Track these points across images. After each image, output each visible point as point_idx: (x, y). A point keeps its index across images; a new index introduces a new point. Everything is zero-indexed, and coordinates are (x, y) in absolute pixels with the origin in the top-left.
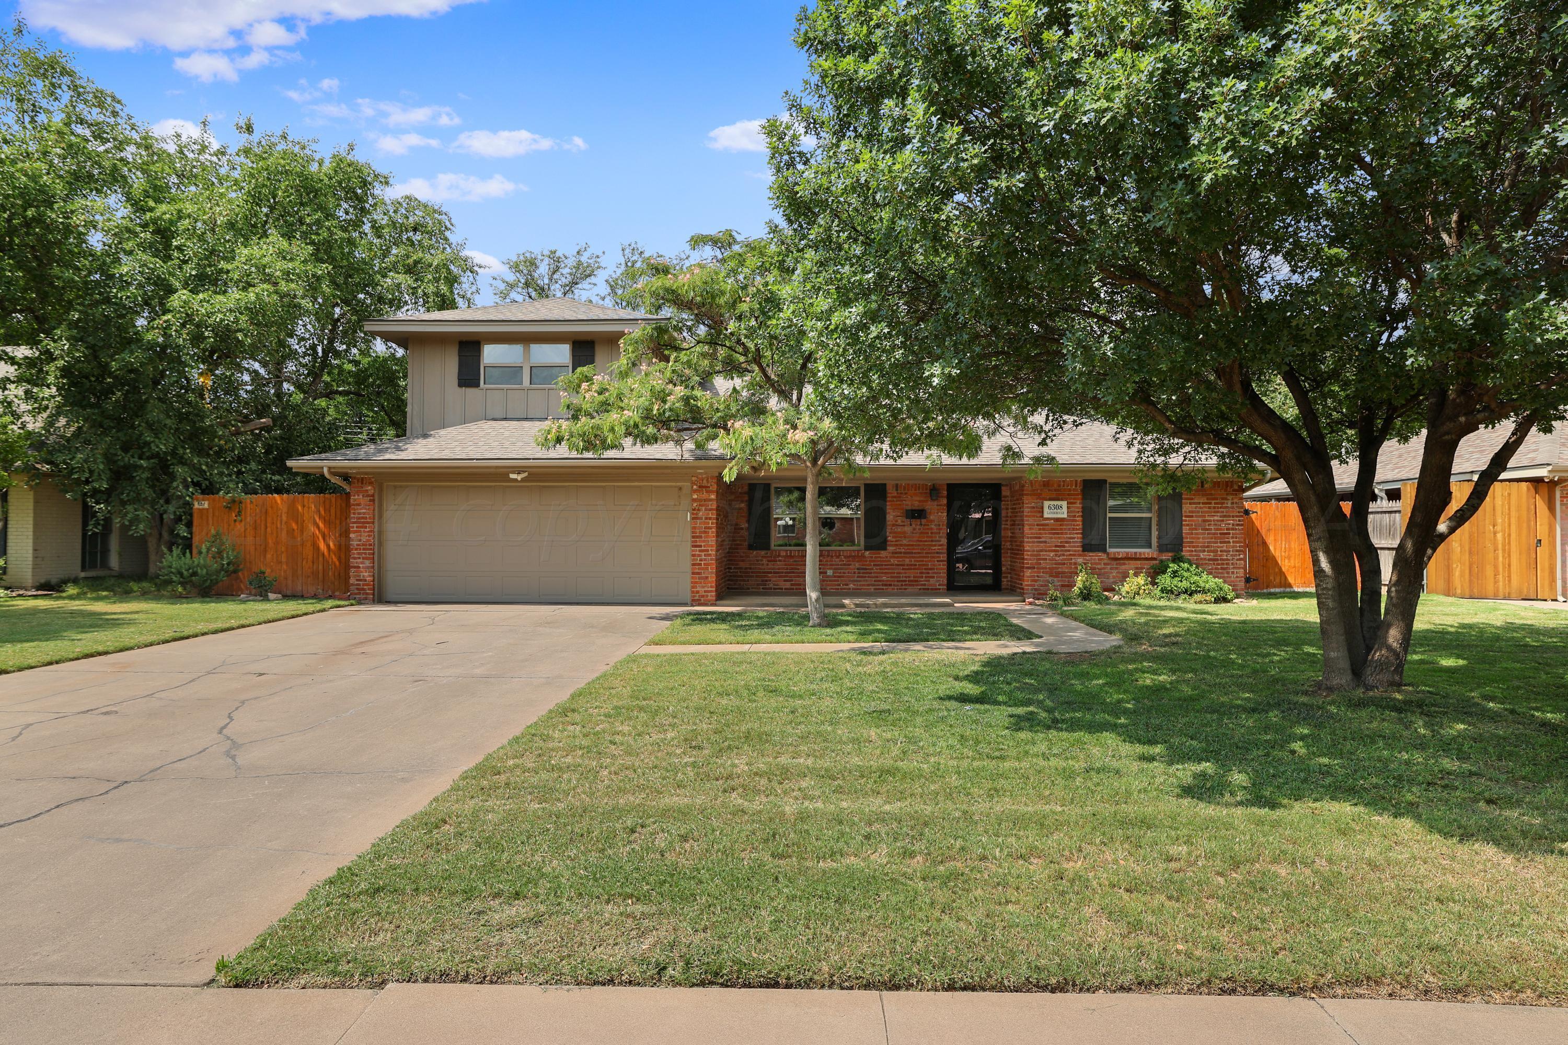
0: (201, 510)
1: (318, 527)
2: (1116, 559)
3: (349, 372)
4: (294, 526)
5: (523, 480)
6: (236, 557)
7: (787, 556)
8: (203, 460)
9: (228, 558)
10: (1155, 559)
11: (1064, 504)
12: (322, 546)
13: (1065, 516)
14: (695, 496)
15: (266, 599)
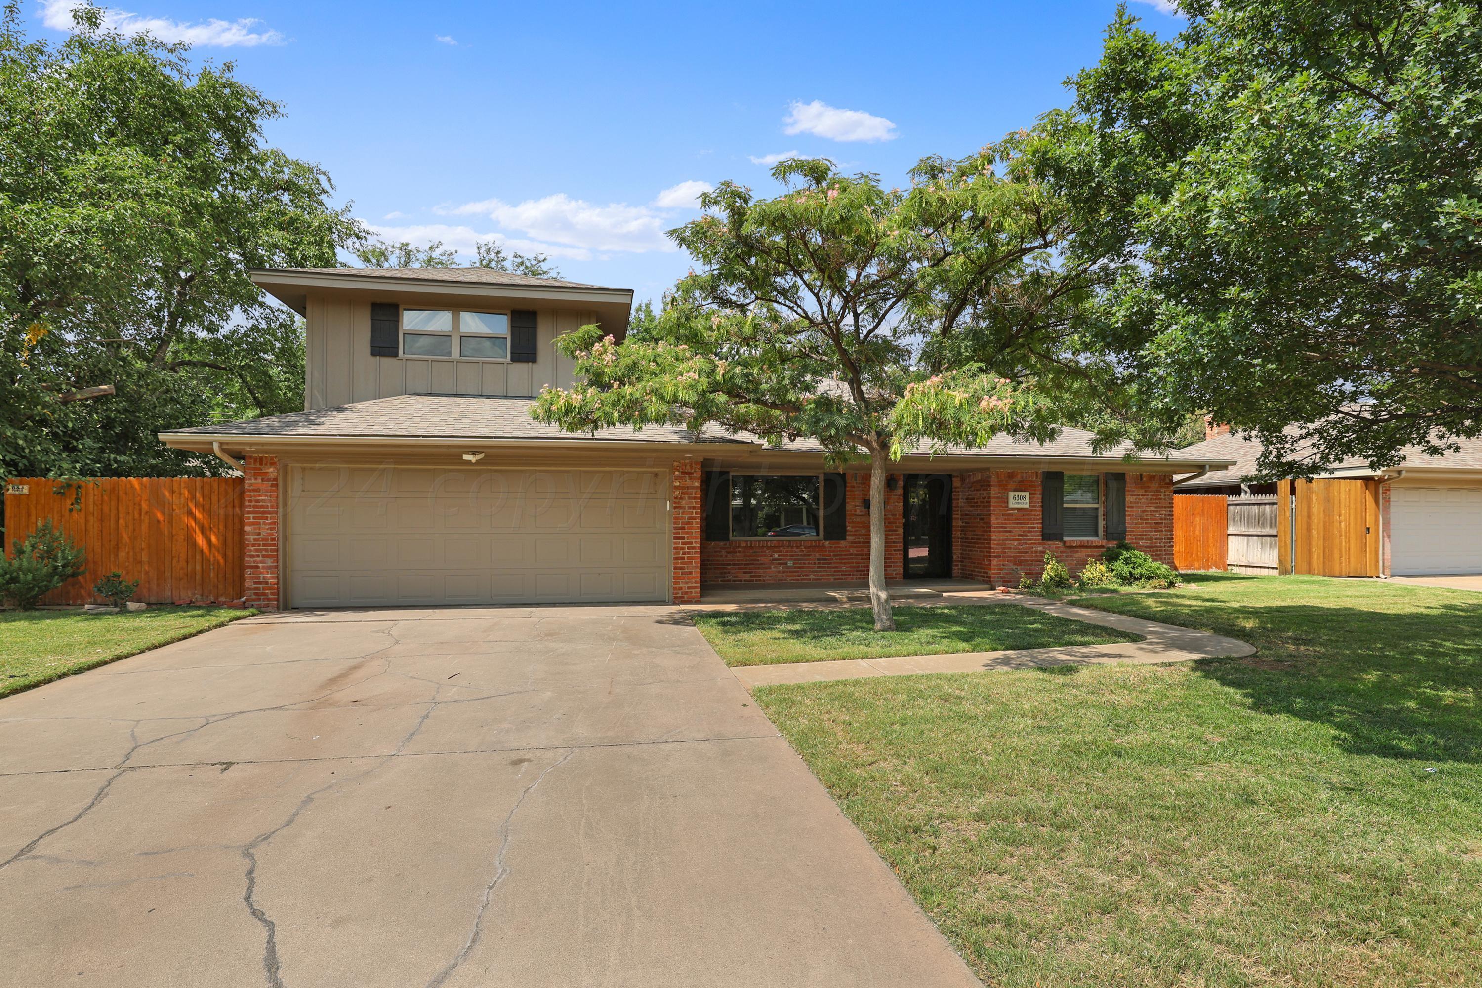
0: (17, 498)
1: (195, 518)
2: (1071, 547)
3: (204, 341)
4: (160, 516)
5: (478, 463)
6: (76, 557)
7: (746, 547)
8: (20, 433)
9: (64, 558)
10: (1102, 547)
11: (1027, 494)
12: (200, 540)
13: (1028, 506)
14: (677, 484)
15: (124, 611)
